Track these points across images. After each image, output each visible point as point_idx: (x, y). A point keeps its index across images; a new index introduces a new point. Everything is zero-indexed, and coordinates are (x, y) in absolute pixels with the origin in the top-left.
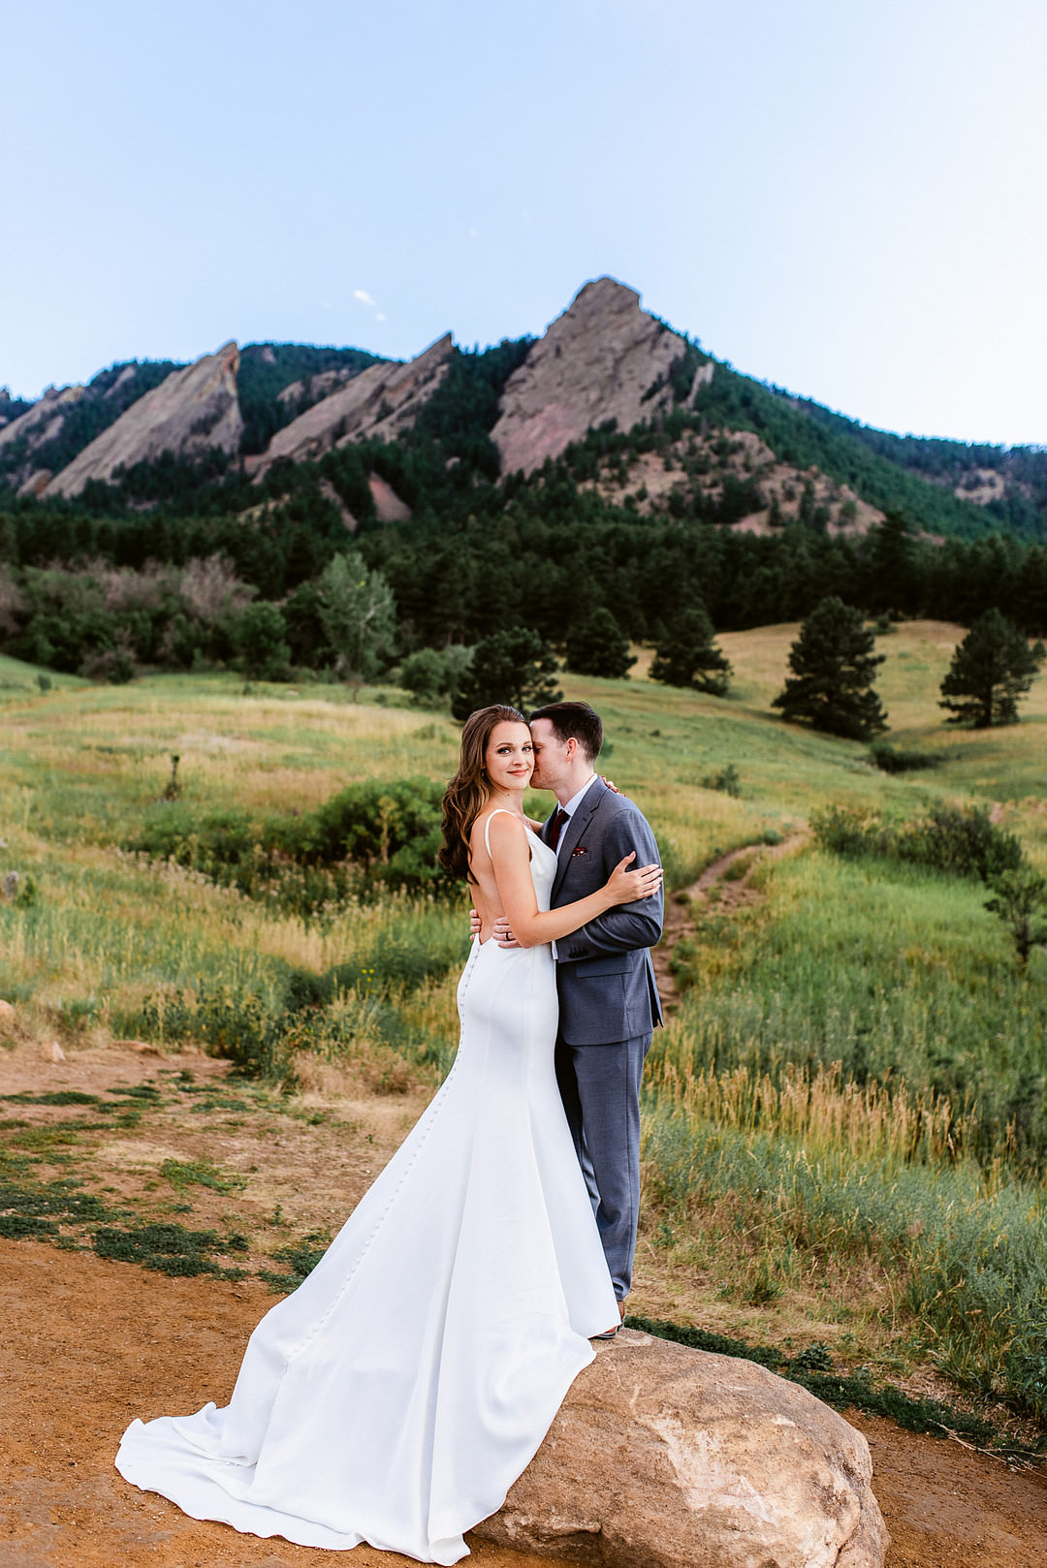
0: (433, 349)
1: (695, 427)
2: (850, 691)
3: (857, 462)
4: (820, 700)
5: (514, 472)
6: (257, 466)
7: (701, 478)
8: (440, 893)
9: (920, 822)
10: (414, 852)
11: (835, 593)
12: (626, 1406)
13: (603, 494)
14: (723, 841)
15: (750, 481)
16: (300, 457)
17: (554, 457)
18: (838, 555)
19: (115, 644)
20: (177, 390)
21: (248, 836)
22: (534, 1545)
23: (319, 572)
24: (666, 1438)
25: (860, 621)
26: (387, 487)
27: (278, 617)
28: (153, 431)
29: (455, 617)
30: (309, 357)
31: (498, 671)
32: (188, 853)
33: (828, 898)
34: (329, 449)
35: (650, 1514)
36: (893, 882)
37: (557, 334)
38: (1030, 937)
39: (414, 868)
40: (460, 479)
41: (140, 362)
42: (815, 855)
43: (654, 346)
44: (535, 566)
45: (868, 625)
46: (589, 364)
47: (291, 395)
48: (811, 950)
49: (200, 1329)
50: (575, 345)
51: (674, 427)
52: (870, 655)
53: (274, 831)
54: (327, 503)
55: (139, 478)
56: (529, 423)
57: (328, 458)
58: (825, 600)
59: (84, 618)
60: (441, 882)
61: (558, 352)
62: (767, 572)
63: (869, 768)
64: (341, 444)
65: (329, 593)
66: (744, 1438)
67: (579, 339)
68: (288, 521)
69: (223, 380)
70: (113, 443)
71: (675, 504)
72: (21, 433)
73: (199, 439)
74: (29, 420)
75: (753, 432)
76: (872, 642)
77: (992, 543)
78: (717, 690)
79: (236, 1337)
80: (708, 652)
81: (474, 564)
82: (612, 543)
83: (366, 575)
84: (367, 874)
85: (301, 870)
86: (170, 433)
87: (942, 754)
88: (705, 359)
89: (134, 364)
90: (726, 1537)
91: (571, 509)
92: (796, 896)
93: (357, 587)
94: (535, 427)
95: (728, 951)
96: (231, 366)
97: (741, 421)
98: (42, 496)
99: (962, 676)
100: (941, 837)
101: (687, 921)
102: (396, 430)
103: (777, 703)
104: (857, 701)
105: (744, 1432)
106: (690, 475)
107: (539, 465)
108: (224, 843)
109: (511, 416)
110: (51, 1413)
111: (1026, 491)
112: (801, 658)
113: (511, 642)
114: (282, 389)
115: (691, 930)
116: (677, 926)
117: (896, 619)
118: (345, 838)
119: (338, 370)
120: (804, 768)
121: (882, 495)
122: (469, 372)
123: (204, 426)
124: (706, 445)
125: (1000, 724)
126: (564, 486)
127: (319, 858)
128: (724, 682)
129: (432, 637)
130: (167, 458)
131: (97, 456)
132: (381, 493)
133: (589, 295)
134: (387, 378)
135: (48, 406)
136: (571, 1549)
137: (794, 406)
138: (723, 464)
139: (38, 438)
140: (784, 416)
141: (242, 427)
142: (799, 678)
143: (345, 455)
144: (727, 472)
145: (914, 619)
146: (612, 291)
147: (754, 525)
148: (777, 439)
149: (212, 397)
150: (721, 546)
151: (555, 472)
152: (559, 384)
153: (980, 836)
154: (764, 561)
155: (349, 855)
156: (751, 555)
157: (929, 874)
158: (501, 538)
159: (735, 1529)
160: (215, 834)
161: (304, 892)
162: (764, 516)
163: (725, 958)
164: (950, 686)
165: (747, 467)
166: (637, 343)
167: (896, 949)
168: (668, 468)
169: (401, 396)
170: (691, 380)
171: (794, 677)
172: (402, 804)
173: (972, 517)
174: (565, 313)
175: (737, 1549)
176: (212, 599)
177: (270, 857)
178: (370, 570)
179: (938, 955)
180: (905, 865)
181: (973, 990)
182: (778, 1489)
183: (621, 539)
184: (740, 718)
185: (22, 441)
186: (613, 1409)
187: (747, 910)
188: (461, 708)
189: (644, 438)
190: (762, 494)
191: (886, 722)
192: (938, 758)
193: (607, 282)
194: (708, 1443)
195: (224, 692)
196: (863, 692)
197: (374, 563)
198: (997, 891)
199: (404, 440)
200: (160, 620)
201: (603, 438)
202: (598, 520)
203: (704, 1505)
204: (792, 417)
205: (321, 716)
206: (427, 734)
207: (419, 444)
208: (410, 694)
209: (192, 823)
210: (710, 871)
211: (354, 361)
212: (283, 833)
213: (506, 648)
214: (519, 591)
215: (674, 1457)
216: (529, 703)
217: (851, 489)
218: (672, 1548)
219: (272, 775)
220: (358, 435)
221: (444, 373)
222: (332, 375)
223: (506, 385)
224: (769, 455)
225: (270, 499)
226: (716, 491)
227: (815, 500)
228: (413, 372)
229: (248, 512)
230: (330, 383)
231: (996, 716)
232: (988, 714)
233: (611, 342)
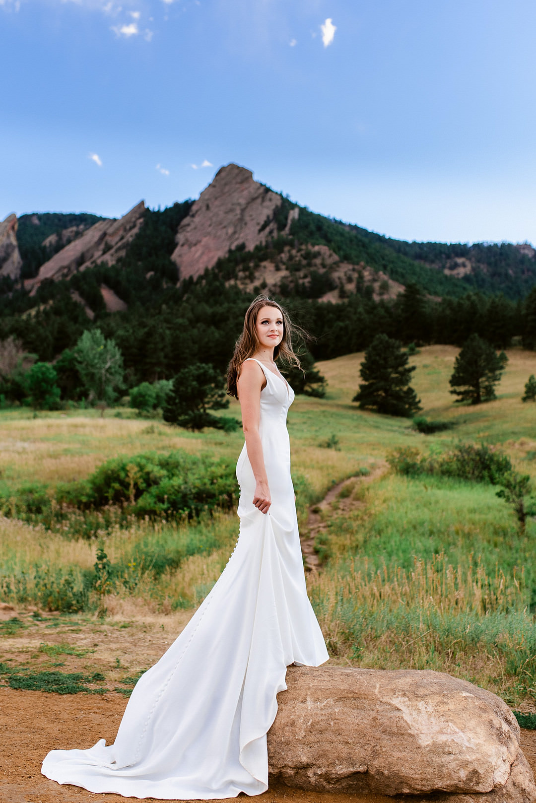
0: (134, 211)
1: (292, 245)
2: (398, 389)
3: (386, 258)
4: (381, 395)
5: (187, 278)
6: (32, 285)
7: (297, 273)
8: (170, 519)
9: (451, 453)
10: (152, 495)
11: (382, 332)
12: (374, 693)
13: (241, 287)
14: (336, 476)
15: (326, 274)
16: (58, 278)
17: (210, 267)
18: (382, 311)
21: (47, 496)
22: (327, 787)
23: (75, 343)
24: (401, 708)
25: (398, 347)
26: (112, 292)
27: (51, 371)
29: (159, 364)
30: (60, 220)
31: (189, 390)
32: (10, 510)
33: (403, 500)
34: (75, 272)
35: (397, 754)
36: (439, 488)
37: (206, 197)
38: (525, 511)
39: (152, 505)
40: (155, 285)
42: (393, 477)
43: (263, 201)
44: (204, 331)
45: (404, 350)
46: (226, 213)
47: (50, 242)
48: (398, 531)
49: (89, 714)
50: (217, 203)
51: (279, 245)
52: (407, 367)
53: (62, 492)
54: (76, 304)
56: (193, 249)
57: (75, 277)
58: (377, 336)
60: (170, 512)
61: (208, 207)
62: (341, 324)
63: (414, 433)
64: (82, 268)
65: (82, 355)
66: (447, 703)
67: (219, 199)
68: (53, 317)
69: (8, 236)
71: (283, 290)
75: (325, 245)
76: (407, 359)
77: (469, 297)
78: (319, 395)
79: (112, 715)
80: (311, 373)
81: (168, 332)
83: (103, 342)
84: (123, 513)
85: (81, 513)
87: (454, 421)
88: (293, 206)
90: (445, 759)
91: (222, 297)
92: (384, 501)
93: (99, 350)
94: (197, 251)
95: (348, 536)
96: (13, 228)
97: (317, 240)
99: (461, 375)
100: (464, 460)
101: (320, 523)
102: (115, 258)
103: (356, 399)
104: (402, 394)
105: (445, 700)
106: (291, 272)
107: (202, 272)
108: (31, 502)
109: (183, 245)
110: (9, 756)
111: (484, 269)
112: (367, 371)
113: (196, 372)
114: (44, 239)
115: (324, 527)
116: (315, 526)
117: (419, 345)
118: (107, 492)
119: (78, 226)
120: (376, 434)
121: (403, 276)
122: (156, 222)
124: (299, 254)
125: (487, 401)
126: (217, 283)
127: (92, 506)
128: (323, 389)
129: (147, 375)
132: (108, 295)
133: (223, 174)
134: (108, 229)
136: (350, 786)
137: (347, 229)
138: (309, 265)
140: (342, 235)
141: (21, 263)
142: (367, 383)
143: (85, 275)
144: (312, 269)
145: (429, 345)
146: (236, 171)
147: (331, 298)
148: (339, 248)
149: (2, 246)
150: (313, 311)
151: (211, 276)
152: (210, 225)
153: (487, 457)
154: (339, 318)
155: (111, 502)
156: (331, 315)
157: (460, 482)
158: (183, 316)
159: (450, 753)
160: (25, 497)
161: (85, 526)
162: (336, 293)
163: (346, 540)
164: (455, 381)
165: (324, 266)
166: (254, 199)
167: (448, 526)
168: (278, 269)
169: (117, 238)
170: (286, 218)
171: (364, 383)
172: (141, 468)
173: (456, 285)
174: (210, 185)
175: (453, 765)
176: (10, 365)
177: (61, 508)
178: (106, 339)
179: (473, 527)
180: (445, 479)
181: (496, 545)
182: (471, 728)
184: (334, 410)
186: (366, 696)
187: (356, 513)
188: (169, 414)
189: (262, 252)
190: (334, 280)
191: (420, 405)
192: (453, 424)
193: (233, 167)
194: (426, 708)
195: (22, 418)
196: (405, 388)
197: (108, 335)
198: (502, 485)
199: (120, 264)
201: (238, 254)
202: (239, 302)
203: (430, 742)
204: (346, 235)
205: (83, 426)
206: (150, 431)
207: (129, 265)
208: (136, 411)
209: (10, 492)
210: (330, 493)
211: (87, 220)
212: (68, 493)
213: (193, 376)
214: (196, 346)
215: (407, 717)
216: (209, 408)
217: (385, 273)
218: (413, 772)
219: (58, 460)
220: (92, 263)
221: (141, 223)
222: (74, 229)
223: (179, 227)
224: (336, 257)
225: (41, 304)
226: (307, 280)
227: (365, 281)
228: (123, 224)
229: (28, 312)
230: (73, 234)
231: (483, 396)
232: (479, 395)
233: (238, 199)
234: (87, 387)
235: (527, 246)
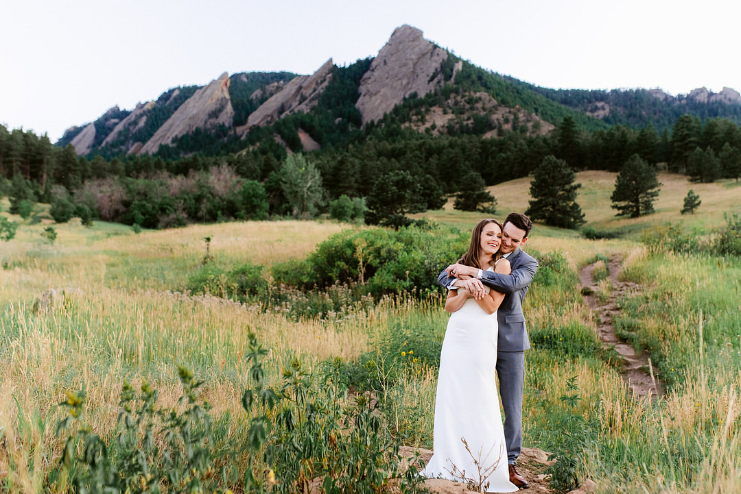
0: (324, 67)
1: (457, 92)
2: (565, 204)
3: (537, 102)
4: (548, 210)
5: (369, 122)
6: (242, 131)
7: (462, 116)
10: (389, 272)
13: (415, 128)
15: (486, 116)
16: (263, 124)
17: (388, 113)
18: (540, 143)
19: (175, 210)
20: (200, 98)
21: (261, 277)
23: (280, 167)
25: (565, 167)
26: (307, 135)
27: (261, 189)
28: (190, 119)
29: (350, 187)
30: (263, 78)
31: (389, 195)
34: (277, 119)
37: (384, 54)
39: (390, 283)
40: (343, 129)
41: (182, 87)
43: (432, 56)
44: (387, 162)
46: (401, 67)
47: (256, 95)
50: (393, 59)
51: (446, 93)
52: (573, 184)
54: (278, 146)
55: (185, 142)
56: (374, 98)
57: (277, 123)
58: (546, 158)
59: (159, 200)
61: (385, 63)
62: (503, 155)
64: (283, 116)
65: (286, 176)
67: (395, 55)
68: (260, 155)
69: (223, 91)
70: (171, 126)
71: (450, 130)
72: (126, 126)
73: (213, 121)
74: (130, 119)
75: (485, 92)
76: (573, 177)
78: (491, 211)
80: (483, 193)
81: (357, 161)
82: (423, 149)
83: (305, 164)
84: (353, 292)
85: (303, 294)
86: (199, 119)
87: (620, 231)
88: (457, 60)
89: (179, 88)
91: (399, 136)
93: (301, 171)
94: (376, 100)
96: (226, 84)
97: (478, 87)
98: (138, 155)
99: (621, 192)
102: (309, 107)
104: (569, 209)
106: (456, 115)
107: (381, 117)
108: (244, 283)
109: (365, 95)
111: (620, 110)
112: (536, 189)
114: (251, 93)
117: (575, 171)
118: (331, 272)
119: (278, 82)
121: (551, 117)
122: (343, 76)
123: (215, 114)
124: (463, 100)
125: (644, 214)
126: (395, 126)
127: (315, 286)
128: (493, 207)
130: (198, 131)
131: (164, 133)
132: (304, 138)
133: (398, 34)
134: (303, 83)
135: (138, 112)
138: (472, 109)
139: (135, 127)
140: (499, 83)
141: (234, 113)
142: (536, 200)
143: (284, 121)
144: (474, 112)
146: (409, 31)
147: (489, 135)
148: (497, 95)
149: (218, 100)
150: (479, 145)
151: (389, 120)
152: (387, 78)
154: (501, 150)
155: (337, 282)
156: (494, 148)
158: (368, 150)
160: (237, 278)
162: (494, 131)
164: (615, 197)
165: (484, 109)
166: (423, 55)
168: (445, 113)
169: (310, 91)
170: (452, 70)
171: (533, 199)
173: (597, 125)
174: (387, 44)
176: (225, 187)
178: (306, 162)
183: (428, 146)
185: (127, 129)
188: (370, 218)
189: (432, 99)
190: (493, 121)
191: (584, 218)
192: (618, 233)
193: (406, 27)
196: (571, 204)
199: (313, 112)
200: (199, 199)
201: (411, 101)
202: (413, 139)
204: (504, 83)
207: (321, 113)
211: (285, 77)
216: (407, 213)
217: (537, 115)
220: (290, 112)
221: (330, 77)
222: (276, 84)
223: (361, 81)
224: (495, 102)
225: (250, 146)
226: (469, 122)
227: (520, 122)
228: (315, 79)
229: (240, 153)
230: (275, 88)
231: (642, 210)
232: (638, 210)
233: (410, 55)
234: (291, 203)
235: (658, 91)
